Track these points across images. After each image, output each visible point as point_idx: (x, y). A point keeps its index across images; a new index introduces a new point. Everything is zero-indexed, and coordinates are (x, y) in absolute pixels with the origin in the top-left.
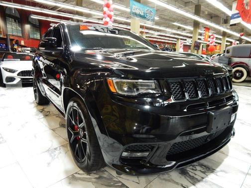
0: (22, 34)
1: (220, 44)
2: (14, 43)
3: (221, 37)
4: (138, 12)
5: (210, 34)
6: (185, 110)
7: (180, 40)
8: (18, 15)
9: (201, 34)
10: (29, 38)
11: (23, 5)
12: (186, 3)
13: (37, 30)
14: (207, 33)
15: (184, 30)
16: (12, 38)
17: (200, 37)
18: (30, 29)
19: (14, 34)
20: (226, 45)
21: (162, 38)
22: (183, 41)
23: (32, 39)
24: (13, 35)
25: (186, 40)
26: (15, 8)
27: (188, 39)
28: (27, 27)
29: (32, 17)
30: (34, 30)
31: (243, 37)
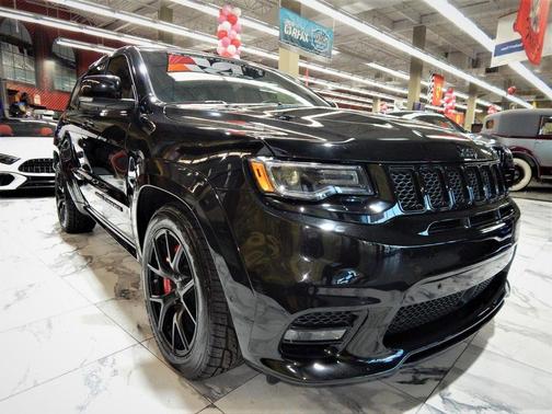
0: (37, 81)
1: (464, 111)
2: (17, 99)
3: (466, 97)
4: (295, 34)
5: (444, 90)
6: (425, 233)
7: (379, 103)
8: (27, 38)
9: (424, 90)
10: (52, 89)
11: (39, 16)
12: (394, 22)
13: (72, 72)
14: (439, 87)
15: (390, 79)
16: (13, 88)
17: (422, 96)
18: (54, 71)
19: (18, 79)
20: (476, 114)
21: (343, 95)
22: (387, 104)
23: (59, 91)
24: (15, 83)
25: (392, 101)
26: (21, 22)
27: (396, 100)
28: (49, 65)
29: (59, 43)
30: (65, 72)
31: (511, 98)
